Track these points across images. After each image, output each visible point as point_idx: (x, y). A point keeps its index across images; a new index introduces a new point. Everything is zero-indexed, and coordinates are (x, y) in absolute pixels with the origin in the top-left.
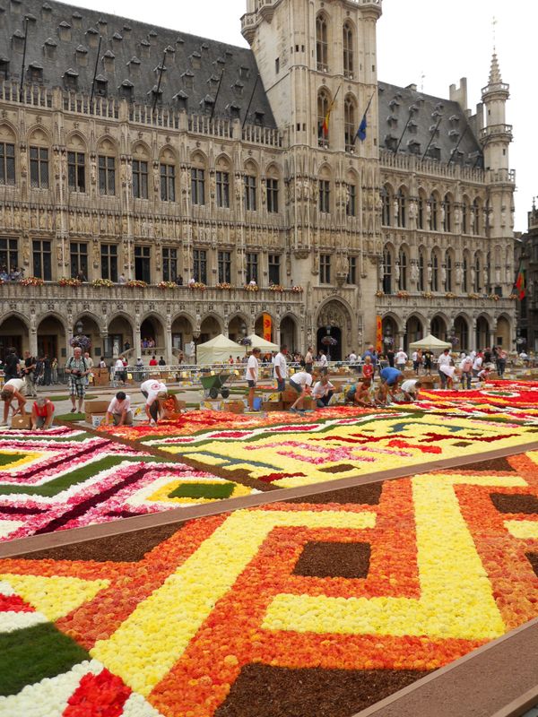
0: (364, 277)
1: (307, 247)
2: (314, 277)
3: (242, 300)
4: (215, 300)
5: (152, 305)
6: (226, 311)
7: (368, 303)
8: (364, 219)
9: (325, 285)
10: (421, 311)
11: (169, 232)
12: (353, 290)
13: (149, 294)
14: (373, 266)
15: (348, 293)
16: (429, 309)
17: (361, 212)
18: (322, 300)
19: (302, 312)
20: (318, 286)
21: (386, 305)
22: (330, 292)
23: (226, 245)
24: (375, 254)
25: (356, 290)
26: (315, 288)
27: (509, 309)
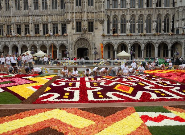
0: (96, 29)
1: (68, 19)
2: (72, 30)
3: (45, 39)
4: (35, 40)
5: (14, 42)
6: (38, 43)
7: (98, 39)
8: (96, 7)
9: (78, 33)
10: (126, 41)
11: (25, 19)
12: (91, 34)
13: (14, 39)
14: (101, 24)
15: (88, 35)
16: (130, 40)
17: (95, 4)
18: (77, 38)
19: (67, 43)
20: (75, 33)
21: (107, 39)
22: (80, 35)
23: (45, 22)
24: (100, 20)
25: (92, 34)
26: (73, 34)
27: (182, 39)
